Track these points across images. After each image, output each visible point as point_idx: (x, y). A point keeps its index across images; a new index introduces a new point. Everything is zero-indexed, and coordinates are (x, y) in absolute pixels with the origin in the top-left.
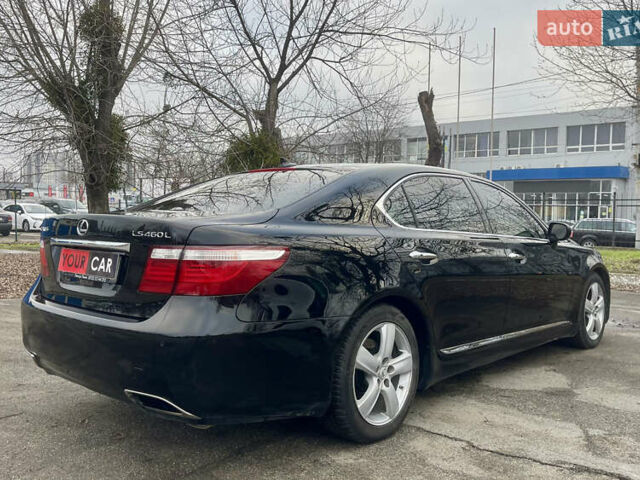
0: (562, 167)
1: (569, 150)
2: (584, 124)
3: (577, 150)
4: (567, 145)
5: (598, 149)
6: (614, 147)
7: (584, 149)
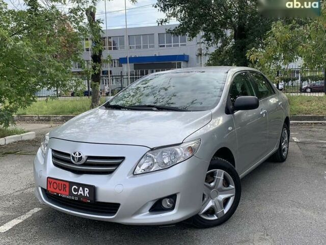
0: (157, 55)
1: (160, 46)
3: (164, 46)
4: (159, 43)
5: (174, 46)
6: (181, 45)
7: (167, 46)
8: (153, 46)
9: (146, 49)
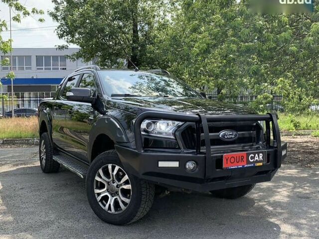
0: (35, 78)
1: (38, 69)
2: (45, 55)
3: (42, 69)
4: (37, 66)
5: (53, 69)
6: (61, 69)
7: (45, 69)
8: (30, 68)
9: (22, 71)
